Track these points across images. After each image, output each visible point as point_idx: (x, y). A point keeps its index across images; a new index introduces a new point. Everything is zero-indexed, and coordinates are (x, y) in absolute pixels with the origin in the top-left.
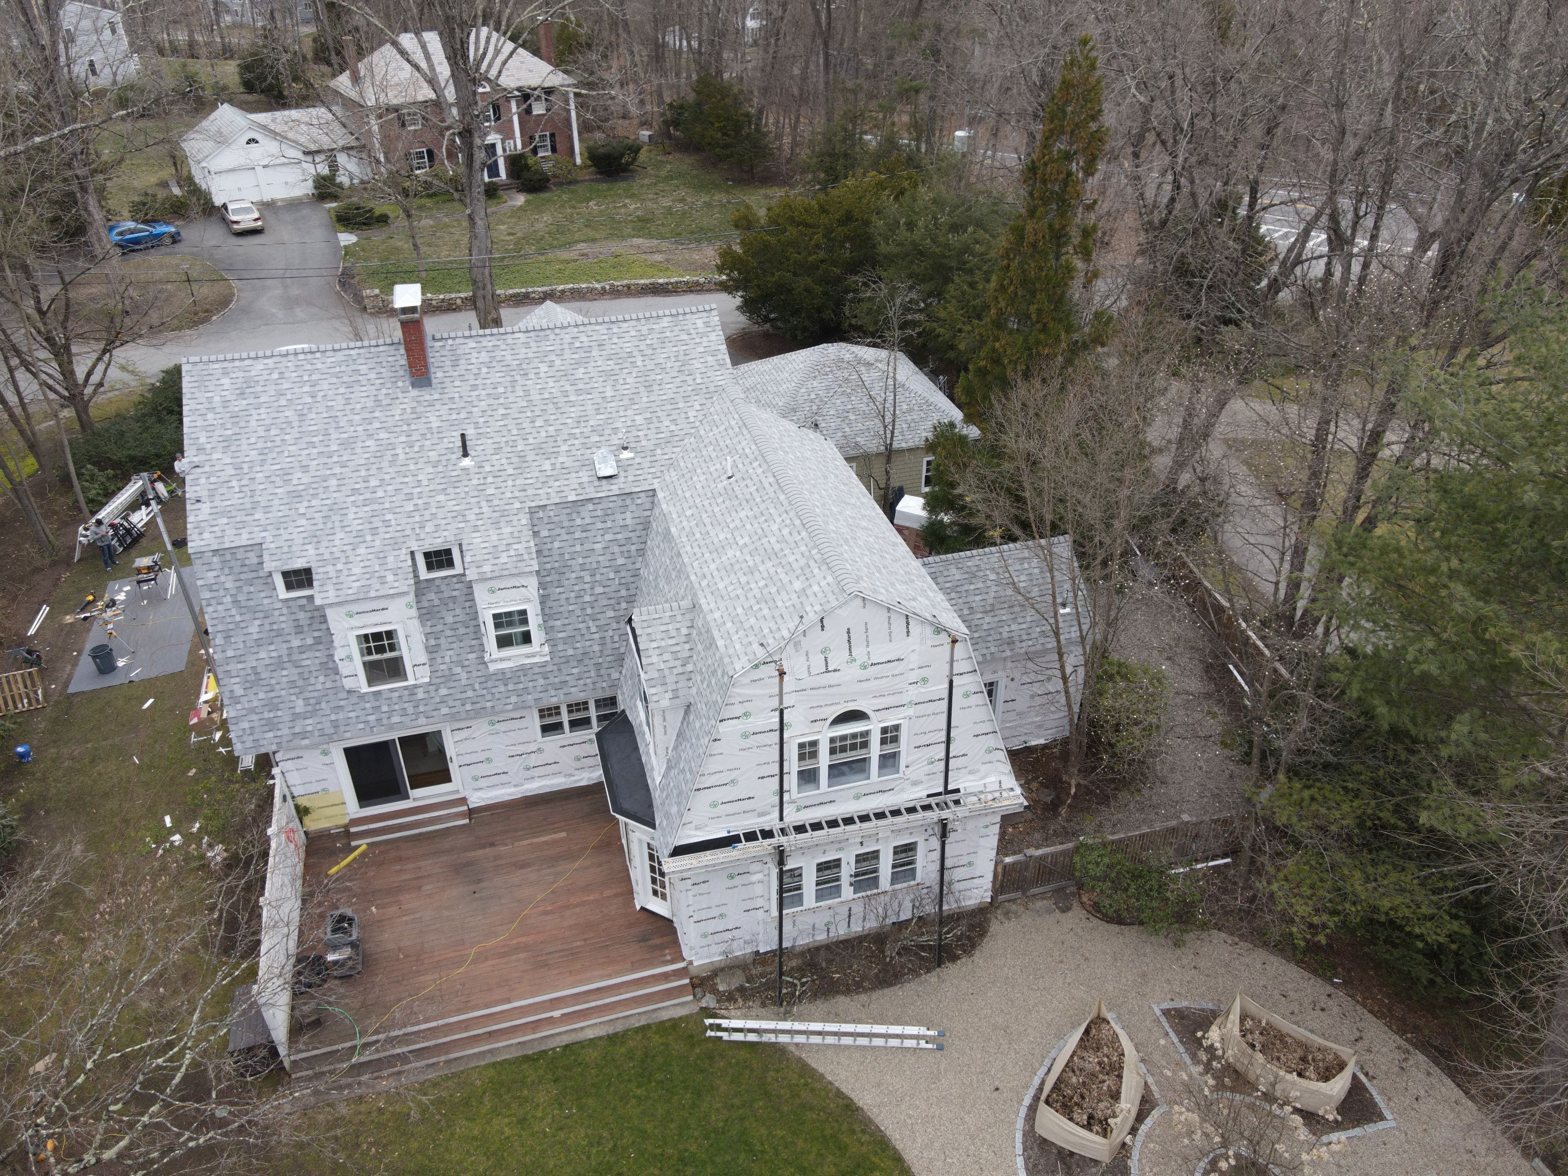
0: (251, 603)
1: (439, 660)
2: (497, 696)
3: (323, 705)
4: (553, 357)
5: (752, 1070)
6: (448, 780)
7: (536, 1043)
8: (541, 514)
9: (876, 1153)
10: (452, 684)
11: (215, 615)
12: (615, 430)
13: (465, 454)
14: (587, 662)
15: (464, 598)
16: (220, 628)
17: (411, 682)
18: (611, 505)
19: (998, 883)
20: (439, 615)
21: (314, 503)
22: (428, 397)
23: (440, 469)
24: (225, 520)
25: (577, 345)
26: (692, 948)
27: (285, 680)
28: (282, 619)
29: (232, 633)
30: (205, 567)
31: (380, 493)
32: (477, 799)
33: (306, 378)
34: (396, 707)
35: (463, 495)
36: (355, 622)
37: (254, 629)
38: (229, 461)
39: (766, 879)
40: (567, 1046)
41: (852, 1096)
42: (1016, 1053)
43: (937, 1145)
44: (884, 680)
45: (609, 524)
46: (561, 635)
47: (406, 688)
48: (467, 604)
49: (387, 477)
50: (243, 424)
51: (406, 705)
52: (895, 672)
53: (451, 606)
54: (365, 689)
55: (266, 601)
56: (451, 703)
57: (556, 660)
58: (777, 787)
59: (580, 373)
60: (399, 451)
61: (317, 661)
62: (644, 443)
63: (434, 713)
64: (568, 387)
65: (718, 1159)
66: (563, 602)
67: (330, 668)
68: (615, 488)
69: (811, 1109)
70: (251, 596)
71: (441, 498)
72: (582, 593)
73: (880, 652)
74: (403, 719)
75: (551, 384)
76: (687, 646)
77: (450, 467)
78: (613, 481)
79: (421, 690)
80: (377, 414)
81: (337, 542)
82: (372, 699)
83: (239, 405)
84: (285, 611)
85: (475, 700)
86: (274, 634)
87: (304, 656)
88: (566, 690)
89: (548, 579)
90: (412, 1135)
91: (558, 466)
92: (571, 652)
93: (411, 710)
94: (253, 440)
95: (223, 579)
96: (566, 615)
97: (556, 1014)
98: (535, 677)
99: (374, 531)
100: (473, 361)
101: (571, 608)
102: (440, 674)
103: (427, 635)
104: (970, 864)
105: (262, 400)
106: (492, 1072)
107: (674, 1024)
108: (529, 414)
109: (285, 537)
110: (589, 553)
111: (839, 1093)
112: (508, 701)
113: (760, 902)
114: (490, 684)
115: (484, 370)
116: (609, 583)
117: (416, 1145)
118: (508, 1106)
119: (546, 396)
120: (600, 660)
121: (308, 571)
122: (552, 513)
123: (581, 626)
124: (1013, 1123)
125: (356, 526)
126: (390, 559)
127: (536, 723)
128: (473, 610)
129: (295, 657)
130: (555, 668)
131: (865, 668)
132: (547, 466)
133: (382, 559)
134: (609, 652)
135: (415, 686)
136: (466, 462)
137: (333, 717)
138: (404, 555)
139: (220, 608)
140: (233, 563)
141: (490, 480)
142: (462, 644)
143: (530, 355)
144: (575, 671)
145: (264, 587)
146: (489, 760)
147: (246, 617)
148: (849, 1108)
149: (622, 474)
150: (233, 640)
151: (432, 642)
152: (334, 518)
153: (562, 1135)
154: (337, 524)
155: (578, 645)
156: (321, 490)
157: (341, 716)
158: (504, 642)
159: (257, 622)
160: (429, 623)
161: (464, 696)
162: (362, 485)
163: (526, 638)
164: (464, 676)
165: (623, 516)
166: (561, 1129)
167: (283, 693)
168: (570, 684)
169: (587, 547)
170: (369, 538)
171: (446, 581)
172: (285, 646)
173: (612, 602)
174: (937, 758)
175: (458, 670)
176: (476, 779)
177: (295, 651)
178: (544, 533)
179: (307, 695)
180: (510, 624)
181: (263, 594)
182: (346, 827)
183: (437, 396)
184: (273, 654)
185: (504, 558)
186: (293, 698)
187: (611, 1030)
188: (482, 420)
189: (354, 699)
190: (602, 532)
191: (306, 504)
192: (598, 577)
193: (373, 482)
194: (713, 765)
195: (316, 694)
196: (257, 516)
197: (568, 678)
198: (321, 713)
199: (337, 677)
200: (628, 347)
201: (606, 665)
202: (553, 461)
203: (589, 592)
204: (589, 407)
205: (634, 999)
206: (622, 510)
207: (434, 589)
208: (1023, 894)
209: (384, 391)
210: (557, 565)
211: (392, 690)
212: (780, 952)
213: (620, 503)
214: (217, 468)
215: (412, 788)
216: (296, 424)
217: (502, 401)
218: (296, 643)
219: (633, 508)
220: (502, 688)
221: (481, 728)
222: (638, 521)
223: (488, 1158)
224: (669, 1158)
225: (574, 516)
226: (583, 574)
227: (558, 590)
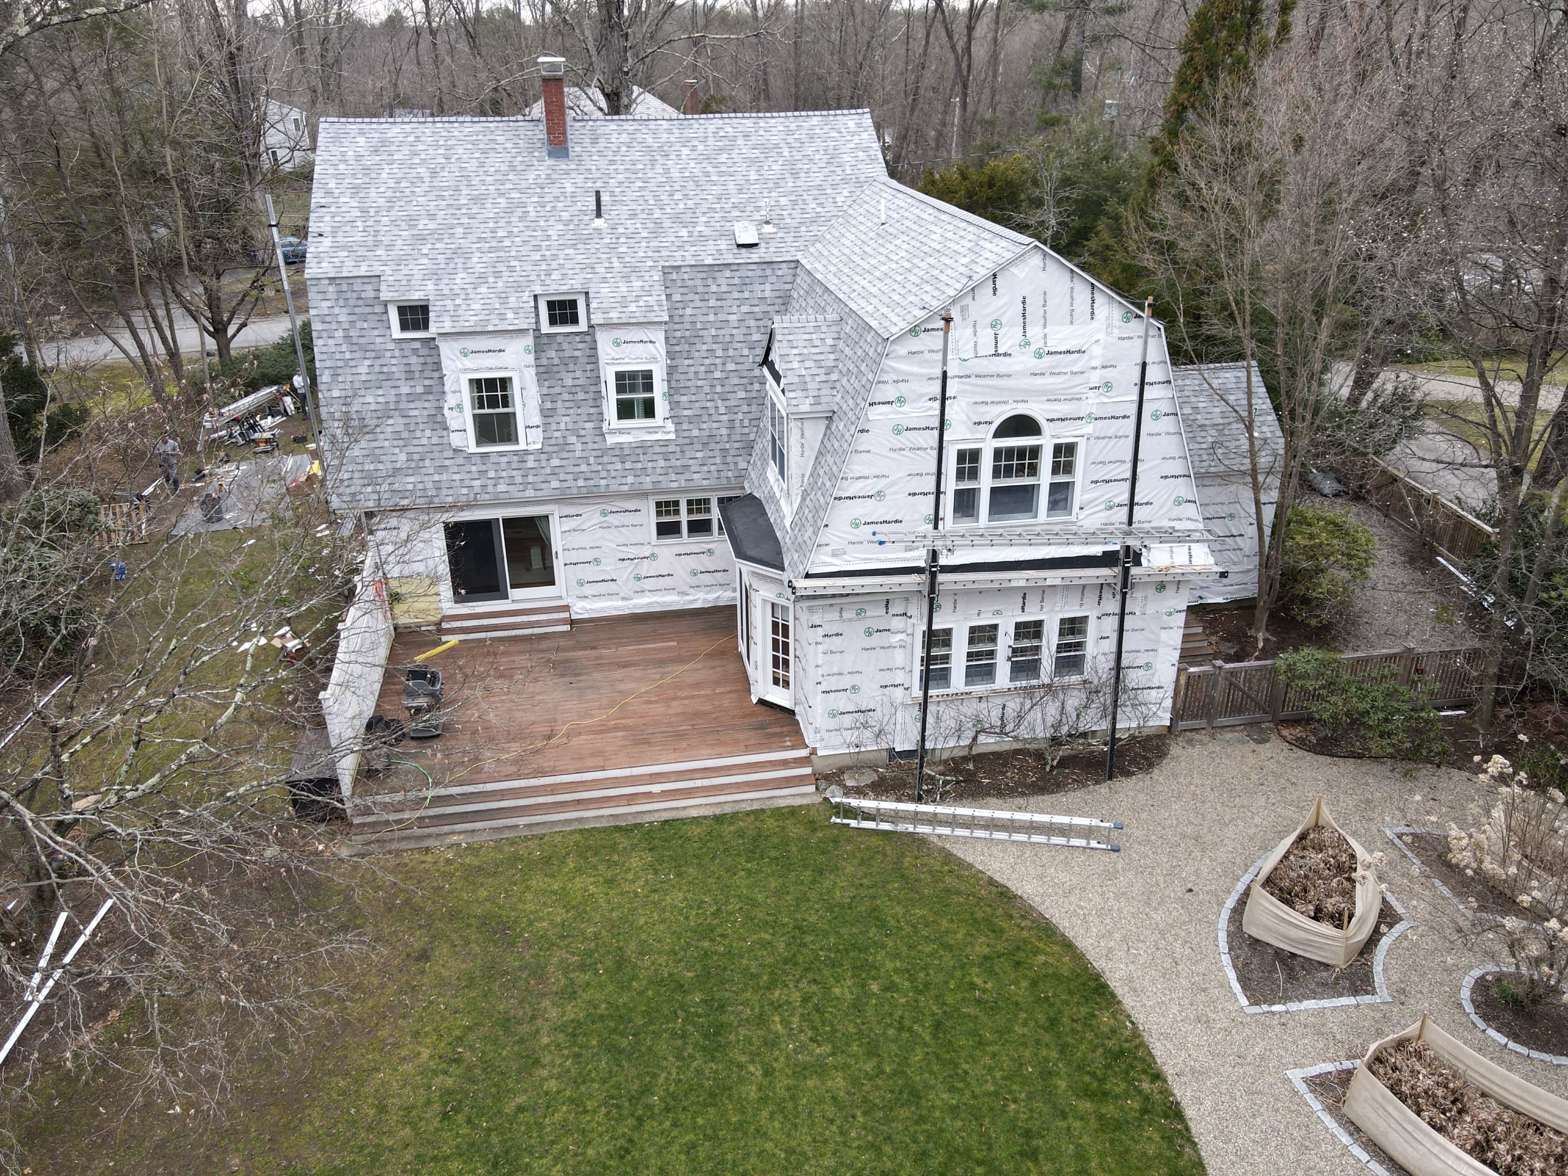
0: (363, 341)
1: (554, 427)
2: (613, 474)
3: (427, 463)
4: (696, 143)
5: (885, 855)
6: (552, 583)
7: (630, 817)
8: (674, 276)
9: (1040, 939)
10: (565, 455)
11: (324, 349)
12: (758, 209)
13: (599, 215)
14: (712, 446)
15: (585, 360)
16: (328, 364)
17: (522, 446)
18: (750, 274)
19: (1180, 701)
20: (558, 376)
21: (437, 246)
22: (564, 167)
23: (571, 227)
24: (346, 254)
25: (722, 134)
26: (817, 731)
27: (389, 429)
28: (394, 361)
29: (340, 371)
30: (320, 296)
31: (507, 243)
32: (582, 609)
33: (441, 143)
34: (504, 474)
35: (593, 251)
36: (468, 363)
37: (363, 369)
38: (356, 204)
39: (909, 639)
40: (666, 821)
41: (1009, 884)
42: (1212, 860)
43: (1117, 936)
44: (1061, 379)
45: (746, 294)
46: (686, 413)
47: (516, 453)
48: (589, 367)
49: (515, 230)
50: (374, 176)
51: (514, 473)
52: (1075, 369)
53: (571, 367)
54: (473, 448)
55: (378, 340)
56: (562, 477)
57: (681, 441)
58: (931, 511)
59: (723, 158)
60: (530, 209)
61: (425, 413)
62: (788, 221)
63: (543, 486)
64: (710, 169)
65: (844, 931)
66: (691, 376)
67: (438, 422)
68: (755, 255)
69: (958, 893)
70: (364, 332)
71: (571, 251)
72: (712, 368)
73: (1061, 337)
74: (510, 488)
75: (692, 165)
76: (832, 357)
77: (582, 227)
78: (753, 250)
79: (531, 457)
80: (510, 177)
81: (458, 281)
82: (479, 461)
83: (370, 160)
84: (397, 353)
85: (588, 475)
86: (382, 377)
87: (412, 405)
88: (687, 475)
89: (678, 348)
90: (482, 885)
91: (696, 234)
92: (695, 433)
93: (519, 479)
94: (382, 190)
95: (337, 311)
96: (693, 390)
97: (656, 788)
98: (655, 457)
99: (498, 275)
100: (613, 140)
101: (700, 383)
102: (553, 442)
103: (543, 396)
104: (1148, 666)
105: (395, 157)
106: (578, 837)
107: (793, 811)
108: (668, 188)
109: (404, 272)
110: (723, 325)
111: (992, 882)
112: (624, 481)
113: (899, 677)
114: (606, 459)
115: (624, 149)
116: (742, 359)
117: (485, 893)
118: (595, 867)
119: (687, 174)
120: (727, 446)
121: (425, 309)
122: (686, 276)
123: (709, 404)
124: (1213, 924)
125: (479, 268)
126: (512, 299)
127: (651, 519)
128: (594, 374)
129: (402, 406)
130: (678, 449)
131: (1040, 357)
132: (684, 233)
133: (504, 299)
134: (738, 437)
135: (526, 452)
136: (599, 223)
137: (436, 477)
138: (527, 297)
139: (331, 342)
140: (348, 295)
141: (623, 240)
142: (579, 411)
143: (672, 140)
144: (699, 455)
145: (379, 325)
146: (597, 561)
147: (357, 355)
148: (1005, 895)
149: (763, 245)
150: (340, 379)
151: (548, 405)
152: (456, 260)
153: (656, 897)
154: (460, 265)
155: (704, 426)
156: (446, 236)
157: (444, 477)
158: (625, 410)
159: (367, 362)
160: (546, 384)
161: (577, 469)
162: (490, 235)
163: (649, 410)
164: (579, 446)
165: (762, 287)
166: (655, 891)
167: (386, 444)
168: (693, 469)
169: (721, 317)
170: (491, 280)
171: (569, 339)
172: (393, 392)
173: (745, 381)
174: (1117, 501)
175: (573, 439)
176: (581, 583)
177: (404, 398)
178: (677, 297)
179: (412, 449)
180: (633, 389)
181: (376, 332)
182: (439, 624)
183: (573, 167)
184: (381, 399)
185: (633, 307)
186: (397, 451)
187: (718, 811)
188: (618, 190)
189: (460, 461)
190: (738, 302)
191: (429, 246)
192: (731, 353)
193: (501, 233)
194: (857, 466)
195: (419, 449)
196: (378, 253)
197: (691, 462)
198: (424, 471)
199: (445, 433)
200: (775, 140)
201: (733, 452)
202: (691, 229)
203: (720, 367)
204: (731, 186)
205: (747, 783)
206: (761, 280)
207: (555, 346)
208: (1209, 723)
209: (520, 159)
210: (687, 333)
211: (501, 454)
212: (920, 753)
213: (760, 273)
214: (343, 209)
215: (513, 586)
216: (427, 180)
217: (640, 175)
218: (405, 390)
219: (773, 279)
220: (619, 466)
221: (591, 516)
222: (777, 294)
223: (567, 911)
224: (784, 925)
225: (710, 282)
226: (715, 346)
227: (687, 362)
